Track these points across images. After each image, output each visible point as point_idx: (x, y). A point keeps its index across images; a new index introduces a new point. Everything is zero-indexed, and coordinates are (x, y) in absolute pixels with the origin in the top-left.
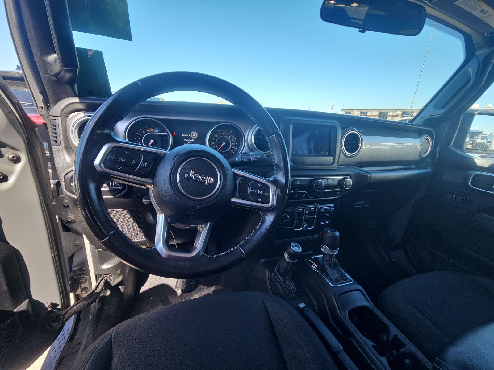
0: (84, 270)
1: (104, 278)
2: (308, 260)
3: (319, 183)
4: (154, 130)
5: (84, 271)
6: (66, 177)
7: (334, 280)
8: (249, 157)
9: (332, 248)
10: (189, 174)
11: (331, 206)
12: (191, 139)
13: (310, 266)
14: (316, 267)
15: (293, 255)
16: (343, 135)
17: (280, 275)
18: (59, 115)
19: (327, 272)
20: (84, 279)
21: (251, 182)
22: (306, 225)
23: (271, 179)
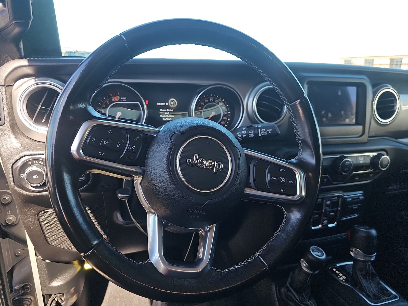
0: (28, 288)
1: (54, 299)
2: (332, 269)
3: (347, 162)
4: (122, 98)
5: (28, 290)
6: (14, 167)
7: (372, 296)
8: (256, 131)
9: (367, 252)
10: (193, 159)
11: (359, 194)
12: (169, 109)
13: (336, 277)
14: (344, 279)
15: (314, 264)
16: (375, 94)
17: (294, 291)
18: (3, 84)
19: (361, 285)
20: (28, 301)
21: (269, 166)
22: (326, 221)
23: (294, 161)
